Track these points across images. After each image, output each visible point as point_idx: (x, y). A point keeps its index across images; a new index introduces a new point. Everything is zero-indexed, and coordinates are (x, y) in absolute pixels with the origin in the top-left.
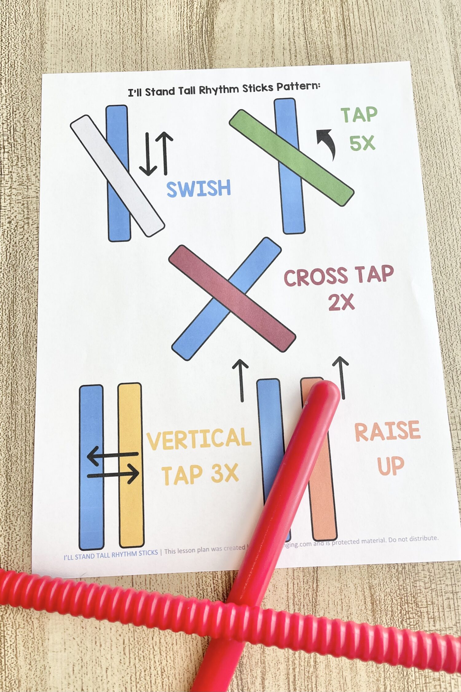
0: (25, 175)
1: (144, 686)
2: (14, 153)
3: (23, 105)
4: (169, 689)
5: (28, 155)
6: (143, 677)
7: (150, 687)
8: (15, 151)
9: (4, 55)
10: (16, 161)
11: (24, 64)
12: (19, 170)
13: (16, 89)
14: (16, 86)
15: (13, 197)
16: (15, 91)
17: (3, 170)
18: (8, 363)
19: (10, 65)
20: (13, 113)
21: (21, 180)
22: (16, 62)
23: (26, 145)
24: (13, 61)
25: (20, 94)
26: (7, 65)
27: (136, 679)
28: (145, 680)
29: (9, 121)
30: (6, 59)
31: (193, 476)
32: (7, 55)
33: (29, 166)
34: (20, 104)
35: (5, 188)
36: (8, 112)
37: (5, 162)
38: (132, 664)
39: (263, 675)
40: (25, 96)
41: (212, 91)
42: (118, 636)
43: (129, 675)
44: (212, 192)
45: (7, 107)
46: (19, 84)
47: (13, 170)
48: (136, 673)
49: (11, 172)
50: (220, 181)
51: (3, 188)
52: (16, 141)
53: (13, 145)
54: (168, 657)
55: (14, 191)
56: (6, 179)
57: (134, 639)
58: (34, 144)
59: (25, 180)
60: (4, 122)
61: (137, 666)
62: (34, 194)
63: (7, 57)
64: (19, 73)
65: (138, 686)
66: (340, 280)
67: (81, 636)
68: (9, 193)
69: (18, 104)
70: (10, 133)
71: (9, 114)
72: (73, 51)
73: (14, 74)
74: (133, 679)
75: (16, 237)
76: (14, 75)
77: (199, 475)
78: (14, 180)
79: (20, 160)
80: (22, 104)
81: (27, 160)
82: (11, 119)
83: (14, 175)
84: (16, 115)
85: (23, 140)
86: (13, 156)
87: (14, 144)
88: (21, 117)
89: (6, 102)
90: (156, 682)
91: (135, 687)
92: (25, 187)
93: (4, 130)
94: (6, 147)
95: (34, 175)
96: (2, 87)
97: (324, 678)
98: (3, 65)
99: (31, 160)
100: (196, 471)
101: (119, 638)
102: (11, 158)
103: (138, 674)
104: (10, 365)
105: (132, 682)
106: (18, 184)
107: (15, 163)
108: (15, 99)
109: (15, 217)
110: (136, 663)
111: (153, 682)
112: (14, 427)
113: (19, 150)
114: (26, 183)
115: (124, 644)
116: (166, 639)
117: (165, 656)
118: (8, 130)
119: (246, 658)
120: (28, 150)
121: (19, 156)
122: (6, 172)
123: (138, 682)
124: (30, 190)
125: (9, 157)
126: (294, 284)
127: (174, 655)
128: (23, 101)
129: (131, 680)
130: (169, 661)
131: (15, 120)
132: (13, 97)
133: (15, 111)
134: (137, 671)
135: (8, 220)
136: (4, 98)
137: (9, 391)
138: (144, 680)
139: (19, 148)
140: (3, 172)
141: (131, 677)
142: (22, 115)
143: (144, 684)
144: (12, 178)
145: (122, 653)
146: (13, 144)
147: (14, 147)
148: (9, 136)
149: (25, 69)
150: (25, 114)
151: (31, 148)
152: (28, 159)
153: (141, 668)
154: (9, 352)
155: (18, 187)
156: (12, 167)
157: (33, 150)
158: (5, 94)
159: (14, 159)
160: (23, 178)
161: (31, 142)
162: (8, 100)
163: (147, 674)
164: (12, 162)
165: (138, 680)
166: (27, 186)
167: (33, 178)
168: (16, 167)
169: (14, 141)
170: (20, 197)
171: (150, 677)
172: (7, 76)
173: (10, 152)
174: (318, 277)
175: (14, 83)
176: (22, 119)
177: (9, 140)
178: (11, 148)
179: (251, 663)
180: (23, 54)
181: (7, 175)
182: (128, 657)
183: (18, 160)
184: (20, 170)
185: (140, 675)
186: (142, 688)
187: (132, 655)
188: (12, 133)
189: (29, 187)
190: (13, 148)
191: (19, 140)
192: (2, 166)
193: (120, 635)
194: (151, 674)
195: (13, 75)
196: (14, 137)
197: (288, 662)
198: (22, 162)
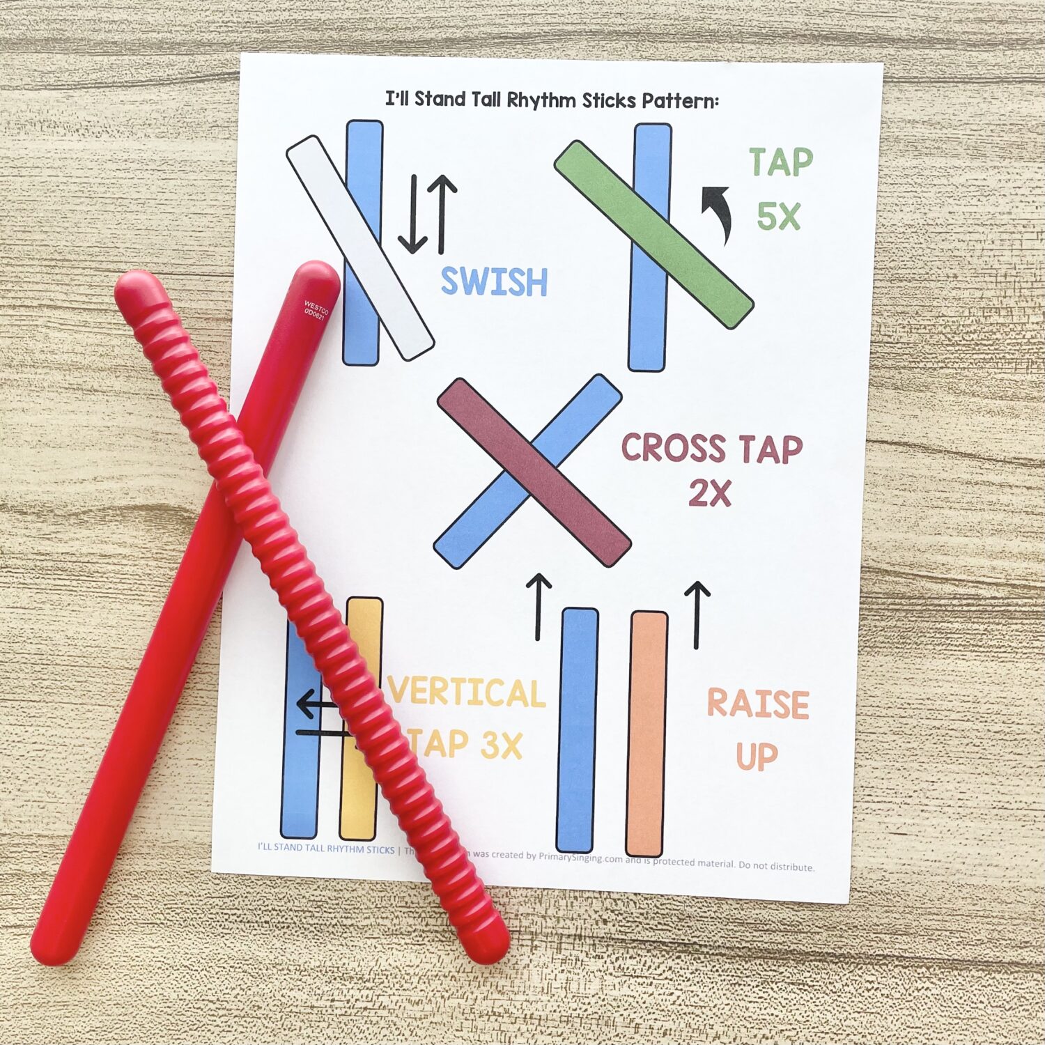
3: (396, 889)
9: (295, 919)
11: (319, 884)
13: (365, 900)
14: (359, 899)
15: (561, 914)
16: (368, 903)
18: (841, 936)
19: (317, 910)
20: (409, 907)
21: (532, 900)
22: (312, 898)
24: (311, 903)
25: (375, 894)
26: (316, 914)
29: (423, 915)
30: (304, 915)
32: (297, 914)
34: (393, 895)
35: (544, 926)
36: (406, 915)
40: (378, 886)
45: (397, 917)
46: (355, 894)
47: (513, 911)
49: (517, 915)
51: (544, 930)
55: (550, 912)
56: (527, 925)
59: (533, 893)
60: (424, 923)
63: (301, 913)
64: (335, 894)
68: (554, 919)
69: (392, 898)
71: (411, 914)
73: (334, 902)
75: (632, 913)
76: (337, 902)
78: (530, 911)
80: (394, 890)
82: (420, 910)
83: (522, 910)
84: (412, 903)
88: (417, 894)
89: (387, 918)
93: (439, 923)
96: (358, 924)
98: (316, 921)
104: (845, 935)
106: (538, 904)
108: (384, 903)
109: (596, 912)
112: (945, 933)
118: (440, 917)
128: (388, 889)
131: (421, 905)
132: (379, 906)
133: (407, 903)
135: (601, 924)
136: (380, 921)
137: (887, 938)
140: (515, 929)
142: (414, 892)
144: (528, 914)
149: (327, 883)
150: (413, 887)
154: (825, 934)
155: (543, 905)
156: (507, 913)
158: (372, 920)
160: (528, 895)
162: (384, 915)
168: (508, 907)
170: (563, 903)
172: (338, 915)
175: (353, 903)
176: (421, 892)
180: (297, 886)
181: (520, 922)
184: (514, 900)
195: (337, 904)
198: (500, 895)
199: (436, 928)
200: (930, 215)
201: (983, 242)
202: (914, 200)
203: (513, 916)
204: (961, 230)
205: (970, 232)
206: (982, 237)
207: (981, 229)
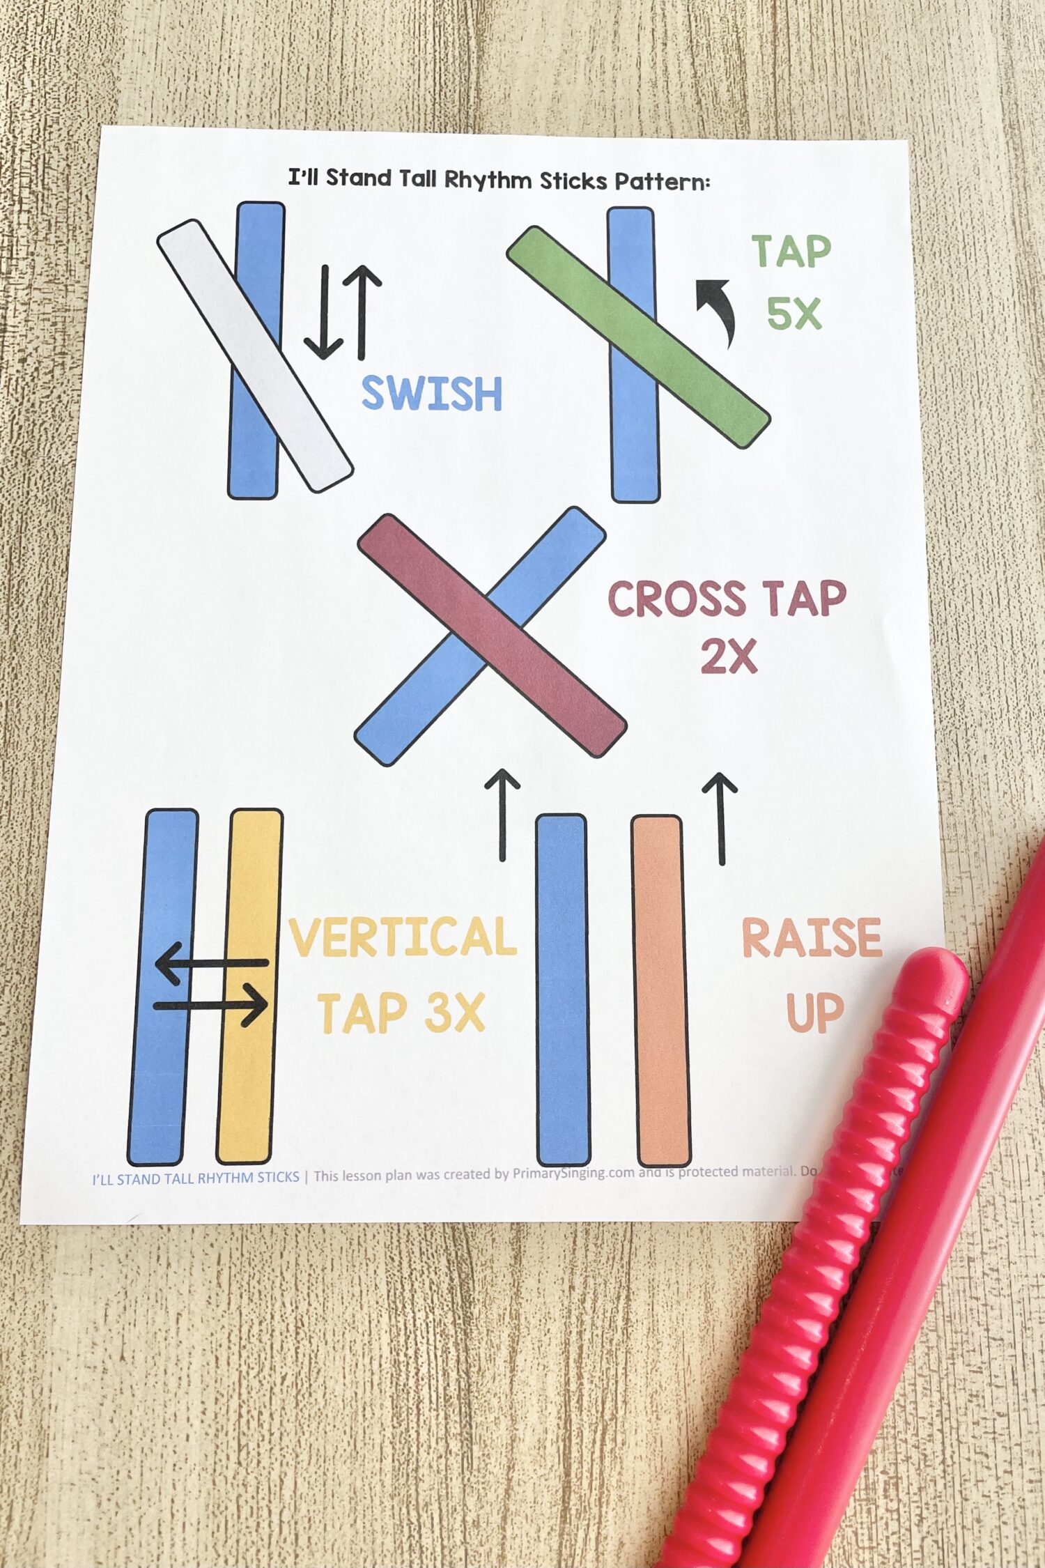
0: (62, 262)
1: (256, 1356)
2: (43, 214)
3: (68, 114)
4: (310, 1363)
5: (71, 222)
6: (257, 1336)
7: (269, 1357)
8: (45, 210)
9: (34, 6)
10: (45, 231)
11: (77, 29)
12: (51, 250)
13: (54, 80)
14: (57, 73)
15: (34, 306)
16: (52, 84)
17: (15, 248)
19: (45, 29)
20: (45, 130)
21: (53, 272)
22: (59, 23)
23: (69, 198)
24: (53, 22)
25: (62, 90)
26: (39, 29)
27: (241, 1339)
28: (260, 1341)
29: (35, 146)
30: (38, 15)
31: (385, 1017)
32: (41, 7)
33: (72, 244)
34: (61, 111)
35: (18, 287)
36: (35, 126)
37: (20, 233)
38: (233, 1307)
39: (513, 1341)
40: (73, 94)
41: (474, 181)
42: (207, 1246)
43: (226, 1331)
44: (462, 402)
45: (33, 116)
46: (63, 69)
47: (38, 249)
48: (241, 1326)
49: (32, 254)
50: (479, 379)
51: (13, 287)
52: (48, 189)
53: (40, 197)
54: (313, 1296)
55: (36, 293)
56: (20, 267)
57: (242, 1255)
58: (87, 196)
59: (61, 273)
60: (24, 147)
61: (244, 1312)
62: (79, 304)
63: (41, 12)
64: (64, 47)
65: (244, 1354)
66: (729, 609)
67: (128, 1243)
68: (26, 299)
69: (57, 110)
70: (36, 171)
71: (36, 132)
72: (184, 6)
73: (54, 48)
74: (234, 1339)
75: (34, 393)
76: (54, 49)
78: (38, 270)
79: (53, 229)
80: (67, 112)
81: (69, 230)
82: (41, 142)
83: (40, 261)
84: (50, 133)
85: (63, 188)
86: (40, 220)
87: (43, 195)
88: (62, 137)
89: (32, 105)
90: (282, 1347)
91: (236, 1357)
92: (61, 287)
93: (24, 164)
94: (24, 201)
95: (82, 263)
96: (26, 74)
97: (644, 1354)
98: (31, 28)
99: (78, 231)
100: (393, 1005)
101: (209, 1250)
102: (34, 223)
103: (245, 1329)
105: (232, 1346)
106: (47, 279)
107: (42, 235)
108: (51, 101)
109: (36, 349)
110: (243, 1306)
111: (277, 1346)
112: (6, 796)
113: (53, 209)
114: (63, 279)
115: (219, 1263)
116: (310, 1258)
117: (305, 1292)
118: (32, 165)
119: (479, 1306)
120: (72, 209)
121: (53, 222)
122: (23, 254)
123: (244, 1347)
124: (71, 295)
125: (31, 222)
126: (630, 610)
127: (326, 1291)
128: (67, 106)
129: (230, 1341)
130: (315, 1304)
131: (48, 143)
132: (47, 96)
133: (51, 126)
134: (243, 1322)
135: (20, 355)
136: (29, 98)
138: (257, 1343)
139: (54, 203)
140: (14, 252)
141: (229, 1334)
142: (64, 134)
143: (256, 1350)
144: (34, 267)
145: (215, 1281)
146: (40, 195)
147: (43, 200)
148: (33, 178)
149: (78, 39)
150: (71, 133)
151: (79, 205)
152: (71, 228)
153: (253, 1316)
155: (45, 285)
156: (36, 243)
157: (84, 209)
158: (30, 90)
159: (40, 227)
160: (59, 267)
161: (81, 194)
162: (36, 102)
163: (265, 1331)
164: (37, 234)
165: (243, 1343)
166: (66, 286)
167: (80, 270)
168: (43, 243)
169: (44, 188)
170: (48, 309)
171: (272, 1335)
172: (37, 52)
173: (34, 211)
174: (681, 597)
175: (53, 67)
176: (64, 143)
177: (33, 186)
178: (37, 203)
179: (490, 1316)
180: (76, 7)
181: (24, 259)
182: (227, 1292)
183: (49, 229)
184: (53, 250)
185: (249, 1331)
186: (252, 1359)
187: (234, 1287)
188: (40, 172)
189: (70, 288)
190: (40, 203)
191: (53, 187)
192: (15, 240)
193: (212, 1245)
194: (273, 1331)
195: (51, 51)
196: (43, 181)
197: (569, 1317)
198: (59, 233)
199: (17, 161)
200: (979, 731)
201: (950, 801)
202: (997, 710)
203: (32, 249)
204: (964, 772)
205: (961, 783)
206: (956, 800)
207: (967, 797)
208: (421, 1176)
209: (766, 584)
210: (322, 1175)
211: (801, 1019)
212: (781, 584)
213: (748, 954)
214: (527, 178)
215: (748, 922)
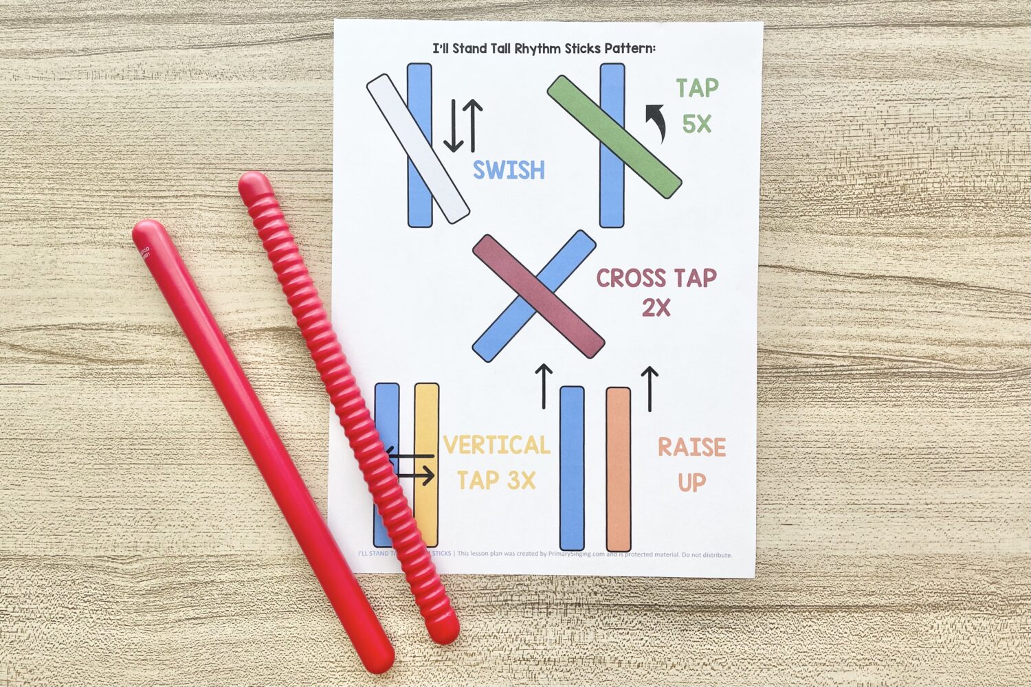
31: (489, 482)
41: (530, 49)
44: (524, 174)
50: (533, 162)
66: (657, 283)
77: (496, 481)
100: (492, 477)
126: (607, 284)
174: (633, 278)
208: (506, 554)
209: (676, 270)
210: (461, 553)
211: (685, 485)
212: (684, 270)
213: (661, 454)
214: (558, 47)
215: (661, 439)
